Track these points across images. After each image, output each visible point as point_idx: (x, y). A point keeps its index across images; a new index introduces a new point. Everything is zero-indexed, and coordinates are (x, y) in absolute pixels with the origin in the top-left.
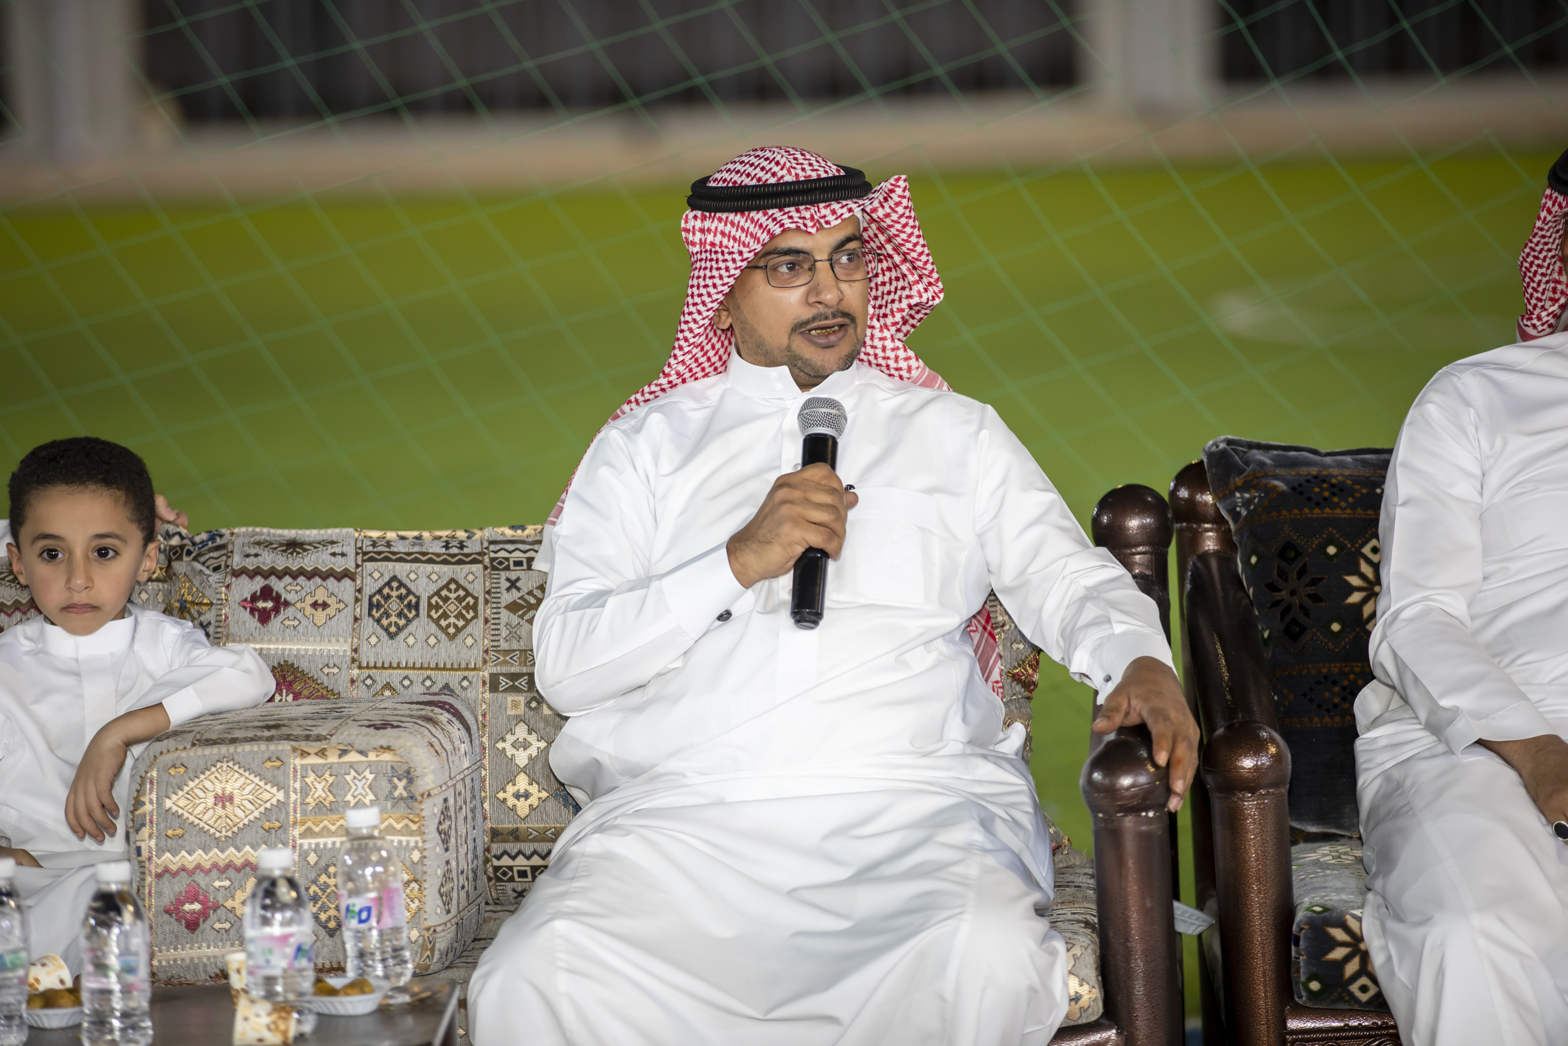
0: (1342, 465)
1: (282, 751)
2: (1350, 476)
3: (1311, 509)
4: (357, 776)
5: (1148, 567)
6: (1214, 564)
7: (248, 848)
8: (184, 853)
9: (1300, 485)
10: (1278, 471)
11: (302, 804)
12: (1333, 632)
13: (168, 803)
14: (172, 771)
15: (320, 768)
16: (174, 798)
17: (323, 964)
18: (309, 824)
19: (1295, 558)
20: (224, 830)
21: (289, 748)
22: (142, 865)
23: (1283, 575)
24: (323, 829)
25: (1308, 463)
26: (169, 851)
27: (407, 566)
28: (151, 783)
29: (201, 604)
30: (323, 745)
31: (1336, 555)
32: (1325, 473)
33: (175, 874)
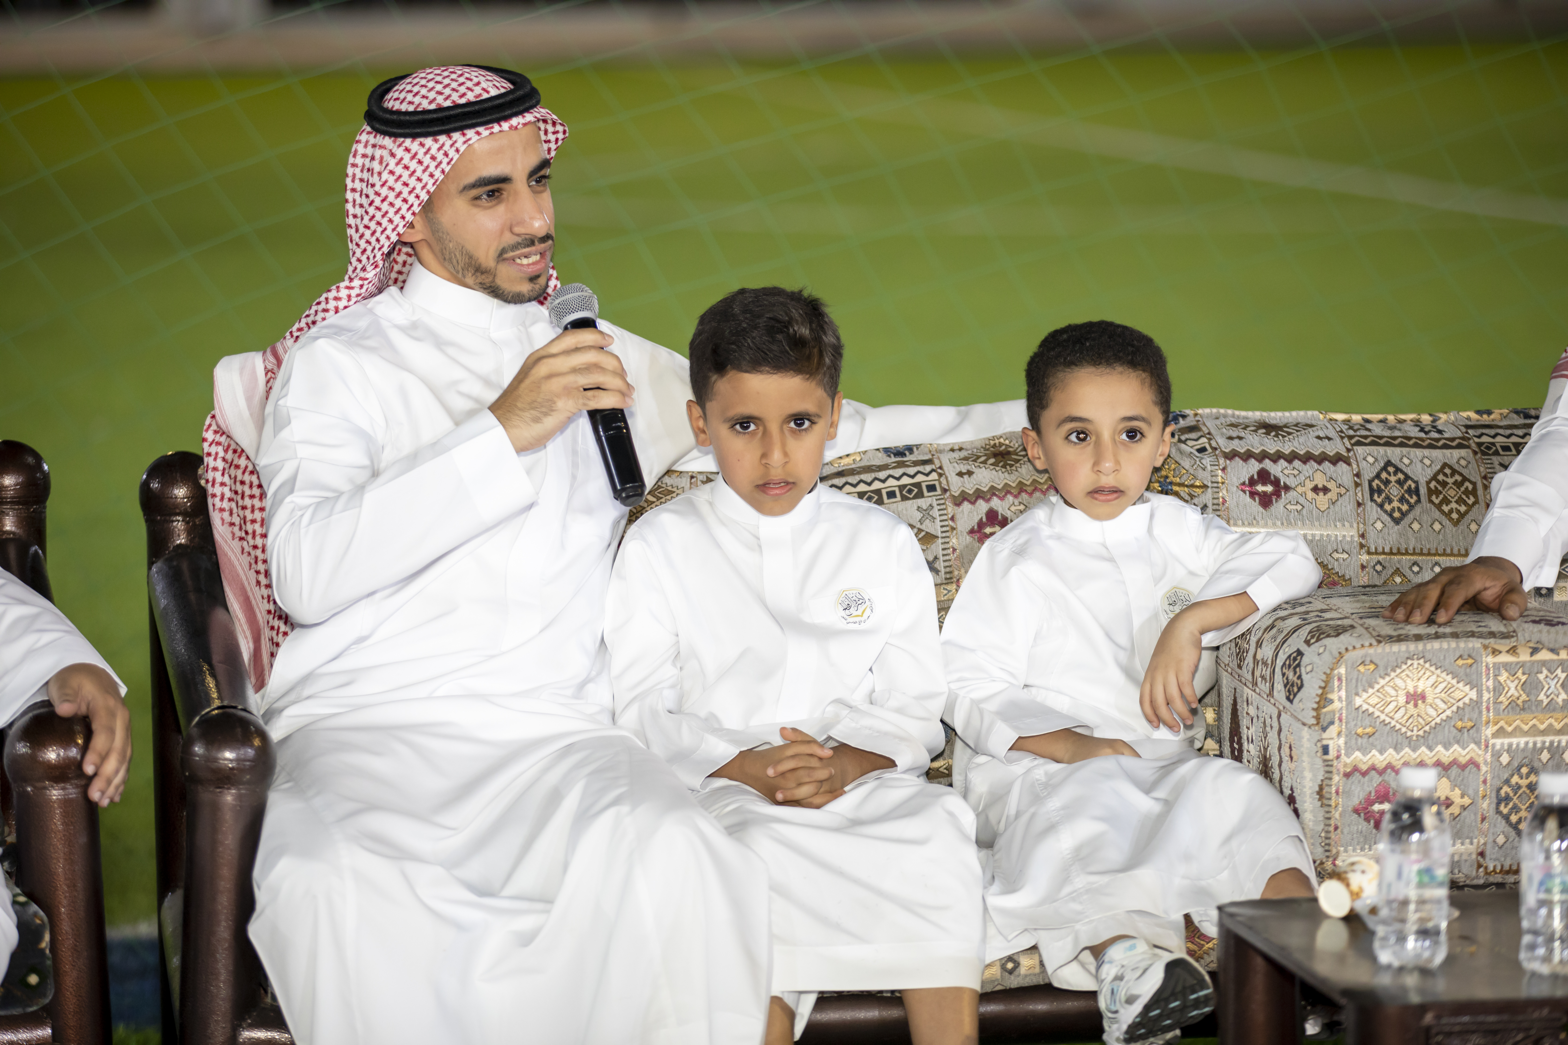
1: (1473, 648)
4: (1549, 674)
7: (1440, 748)
8: (1374, 752)
11: (1495, 703)
13: (1358, 701)
14: (1361, 668)
15: (1513, 666)
16: (1365, 695)
17: (1510, 866)
18: (1502, 723)
20: (1415, 729)
21: (1479, 645)
22: (1328, 764)
24: (1515, 729)
26: (1358, 750)
27: (1398, 450)
28: (1340, 679)
29: (1193, 486)
30: (1512, 642)
33: (1364, 774)
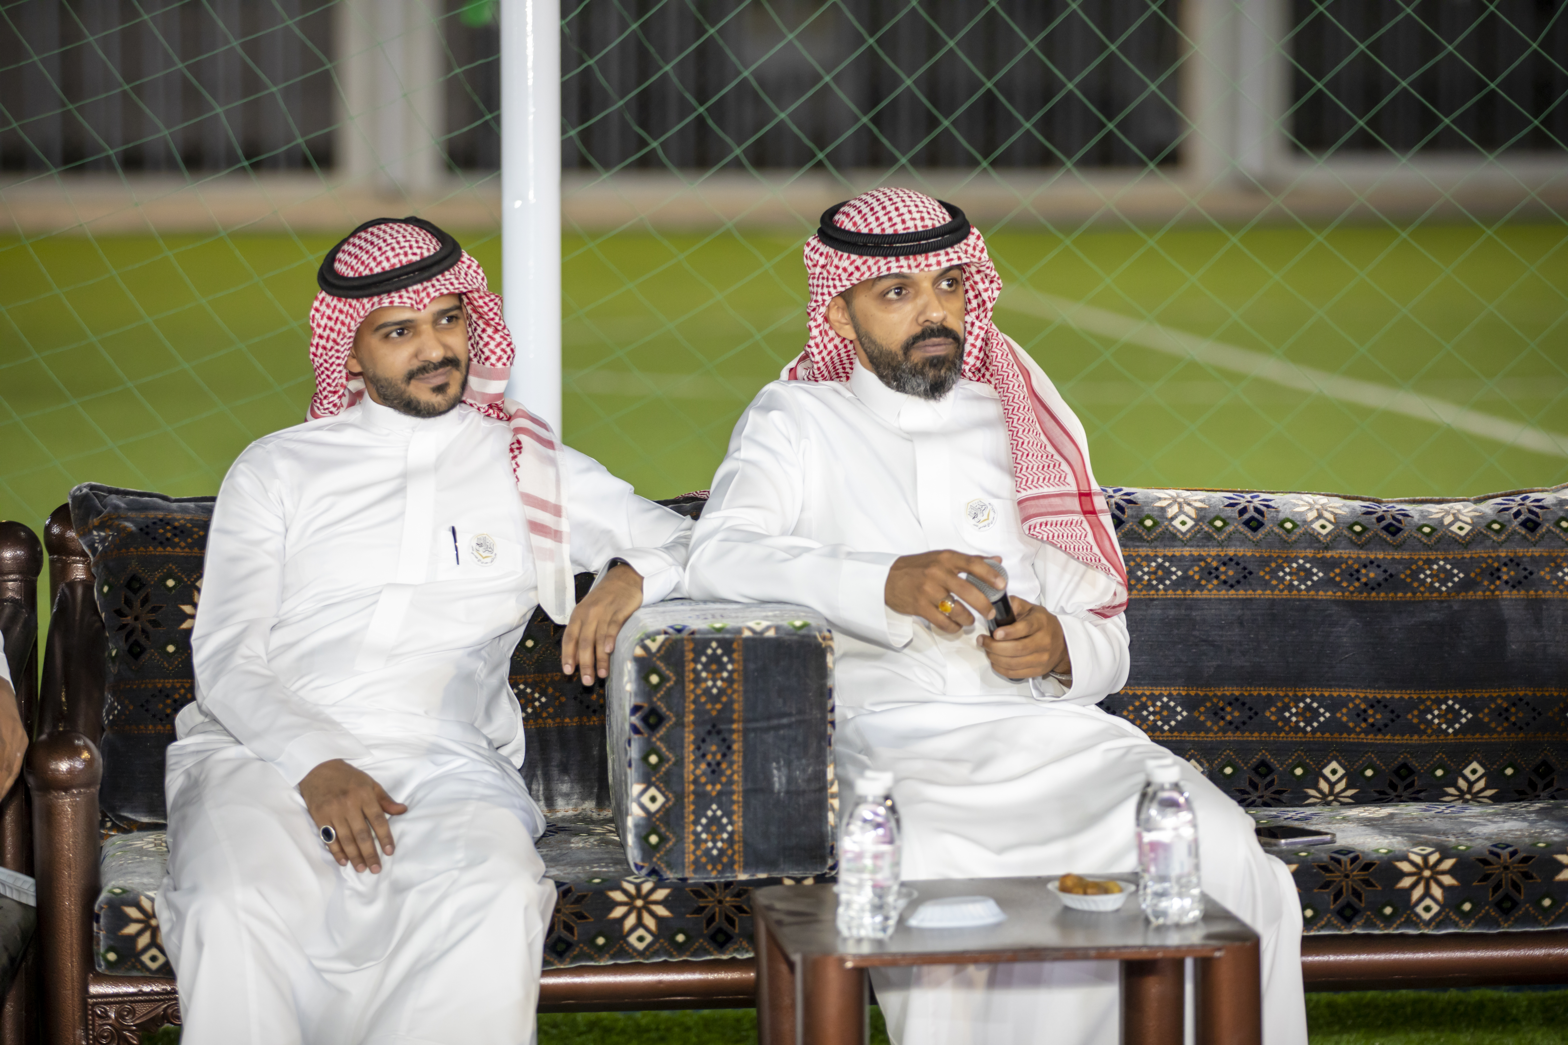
0: (185, 510)
2: (191, 520)
3: (155, 548)
5: (17, 593)
6: (80, 591)
9: (147, 527)
10: (129, 514)
12: (168, 653)
19: (139, 589)
23: (128, 602)
25: (156, 508)
31: (174, 587)
32: (169, 517)
